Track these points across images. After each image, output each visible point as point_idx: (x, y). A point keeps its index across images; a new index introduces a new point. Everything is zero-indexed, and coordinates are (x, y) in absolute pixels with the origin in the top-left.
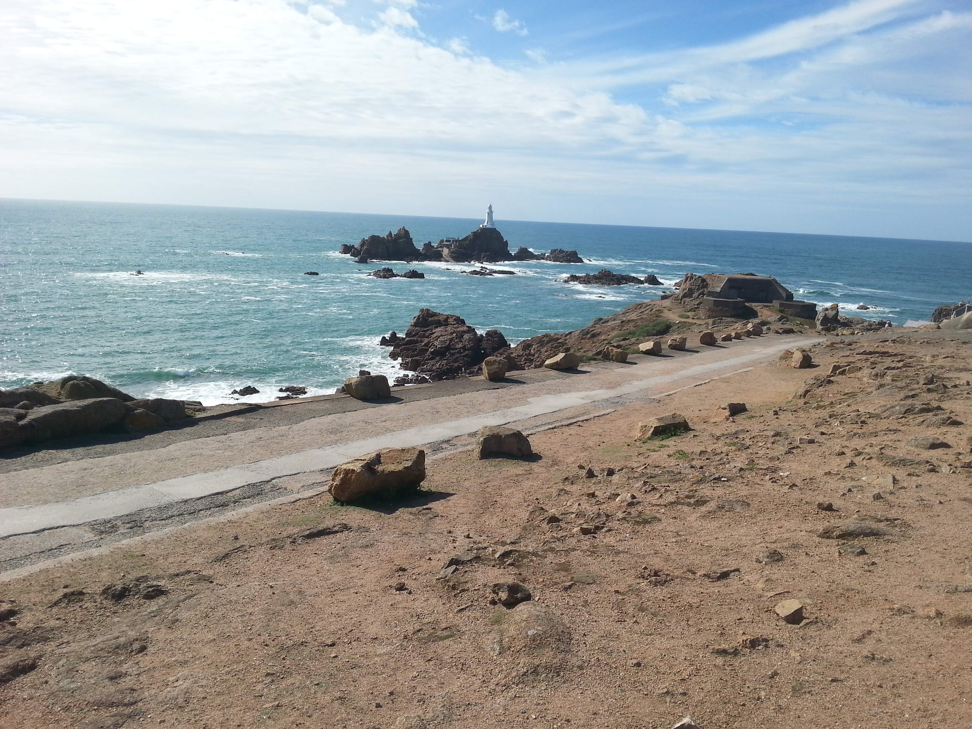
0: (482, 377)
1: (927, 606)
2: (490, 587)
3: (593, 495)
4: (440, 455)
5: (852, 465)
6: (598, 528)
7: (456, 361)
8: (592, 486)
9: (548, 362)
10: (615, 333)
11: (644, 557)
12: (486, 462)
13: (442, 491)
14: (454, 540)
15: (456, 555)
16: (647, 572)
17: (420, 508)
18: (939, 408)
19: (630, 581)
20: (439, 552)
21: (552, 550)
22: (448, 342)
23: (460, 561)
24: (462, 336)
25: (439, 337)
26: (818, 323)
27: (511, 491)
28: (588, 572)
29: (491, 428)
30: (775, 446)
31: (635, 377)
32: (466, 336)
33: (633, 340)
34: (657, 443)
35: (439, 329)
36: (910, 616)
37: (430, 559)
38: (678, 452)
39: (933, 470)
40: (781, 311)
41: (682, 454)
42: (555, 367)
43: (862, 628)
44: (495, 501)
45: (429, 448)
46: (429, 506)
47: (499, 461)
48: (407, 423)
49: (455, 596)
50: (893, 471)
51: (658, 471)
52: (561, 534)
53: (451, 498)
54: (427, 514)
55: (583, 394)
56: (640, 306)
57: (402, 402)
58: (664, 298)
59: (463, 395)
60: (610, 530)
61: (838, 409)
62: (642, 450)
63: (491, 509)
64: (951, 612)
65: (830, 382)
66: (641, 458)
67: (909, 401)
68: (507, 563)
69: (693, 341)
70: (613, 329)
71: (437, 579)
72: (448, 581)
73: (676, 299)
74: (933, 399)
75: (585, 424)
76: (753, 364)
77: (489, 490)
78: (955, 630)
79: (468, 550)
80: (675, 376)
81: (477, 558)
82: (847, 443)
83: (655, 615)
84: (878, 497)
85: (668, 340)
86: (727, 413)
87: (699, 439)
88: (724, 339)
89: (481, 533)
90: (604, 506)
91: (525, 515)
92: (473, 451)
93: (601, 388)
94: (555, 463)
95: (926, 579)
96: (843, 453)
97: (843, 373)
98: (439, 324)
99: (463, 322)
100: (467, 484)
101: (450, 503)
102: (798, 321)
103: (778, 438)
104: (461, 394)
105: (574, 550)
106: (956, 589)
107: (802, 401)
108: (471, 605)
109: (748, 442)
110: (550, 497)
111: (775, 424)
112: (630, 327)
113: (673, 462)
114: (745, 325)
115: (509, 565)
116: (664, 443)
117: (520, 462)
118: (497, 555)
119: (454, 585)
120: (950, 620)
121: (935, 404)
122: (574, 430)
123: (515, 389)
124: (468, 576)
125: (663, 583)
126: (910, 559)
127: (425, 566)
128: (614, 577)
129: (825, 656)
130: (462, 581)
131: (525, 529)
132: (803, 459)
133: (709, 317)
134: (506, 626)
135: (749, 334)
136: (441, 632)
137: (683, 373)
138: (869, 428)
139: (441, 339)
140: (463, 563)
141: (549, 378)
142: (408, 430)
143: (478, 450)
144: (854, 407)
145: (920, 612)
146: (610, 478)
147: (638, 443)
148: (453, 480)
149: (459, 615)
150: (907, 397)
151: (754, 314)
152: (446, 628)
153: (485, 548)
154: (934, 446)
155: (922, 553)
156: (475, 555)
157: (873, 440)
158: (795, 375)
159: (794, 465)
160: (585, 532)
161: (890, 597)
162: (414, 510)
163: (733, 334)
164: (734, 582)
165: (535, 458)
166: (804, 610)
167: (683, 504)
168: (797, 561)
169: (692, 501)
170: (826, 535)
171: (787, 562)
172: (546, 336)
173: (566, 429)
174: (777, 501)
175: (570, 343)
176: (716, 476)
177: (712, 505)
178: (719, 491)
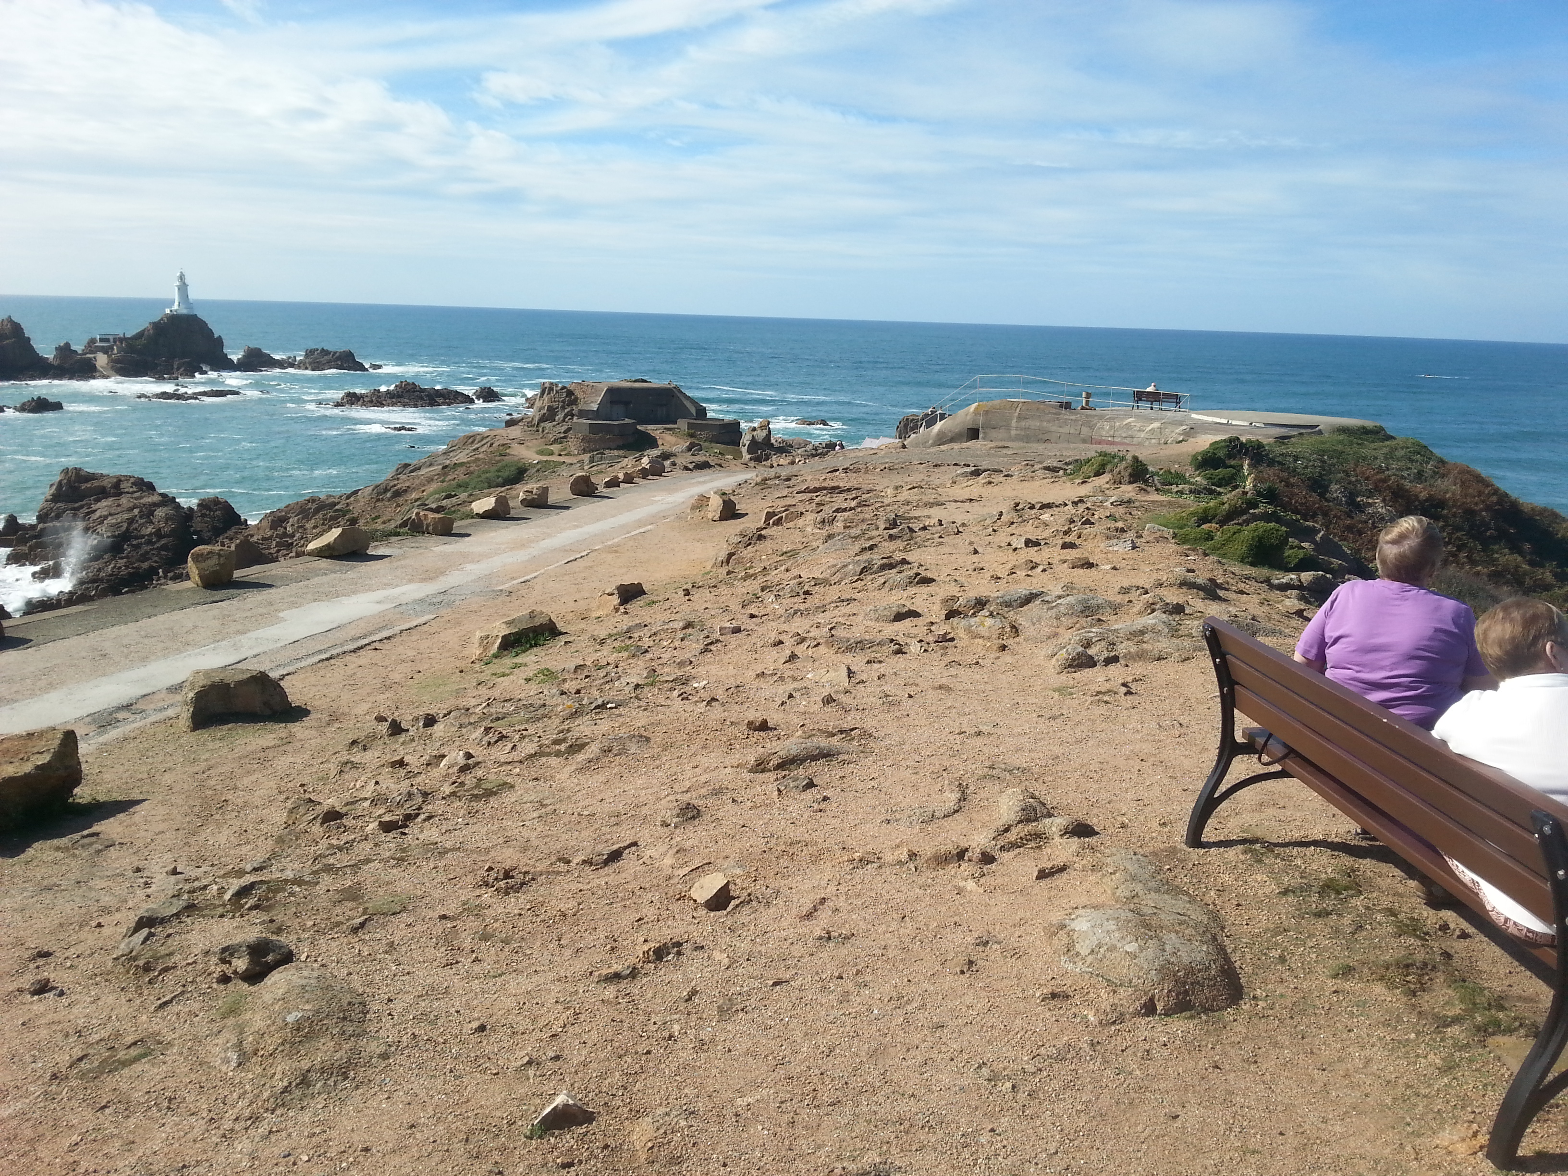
0: (188, 584)
1: (898, 846)
2: (215, 953)
3: (401, 763)
4: (113, 734)
5: (793, 657)
6: (408, 818)
7: (144, 558)
8: (399, 748)
9: (311, 546)
10: (431, 488)
11: (487, 850)
12: (204, 735)
13: (119, 799)
14: (146, 883)
15: (147, 911)
16: (493, 874)
17: (76, 836)
18: (904, 562)
19: (465, 894)
20: (118, 910)
21: (328, 869)
22: (125, 525)
23: (157, 918)
24: (152, 513)
25: (106, 517)
26: (744, 450)
27: (253, 778)
28: (394, 894)
29: (207, 673)
30: (686, 643)
31: (467, 558)
32: (160, 513)
33: (462, 497)
34: (508, 661)
35: (104, 503)
36: (875, 865)
37: (99, 925)
38: (541, 672)
39: (899, 652)
40: (692, 436)
41: (548, 674)
42: (326, 553)
43: (812, 896)
44: (225, 800)
45: (90, 723)
46: (95, 828)
47: (229, 729)
48: (42, 683)
49: (150, 982)
50: (847, 659)
51: (510, 707)
52: (345, 837)
53: (138, 808)
54: (91, 844)
55: (380, 594)
56: (471, 439)
57: (29, 644)
58: (510, 423)
59: (153, 619)
60: (430, 818)
61: (774, 576)
62: (482, 677)
63: (217, 817)
64: (927, 849)
65: (761, 538)
66: (483, 690)
67: (867, 556)
68: (246, 907)
69: (560, 491)
70: (427, 482)
71: (114, 959)
72: (135, 959)
73: (530, 424)
74: (893, 549)
75: (387, 645)
76: (653, 519)
77: (212, 782)
78: (934, 873)
79: (174, 896)
80: (532, 552)
81: (190, 908)
82: (785, 627)
83: (506, 942)
84: (829, 700)
85: (520, 492)
86: (615, 600)
87: (573, 647)
88: (608, 485)
89: (199, 860)
90: (419, 779)
91: (278, 817)
92: (177, 718)
93: (411, 581)
94: (334, 718)
95: (894, 809)
96: (781, 642)
97: (778, 522)
98: (102, 493)
99: (151, 487)
100: (168, 779)
101: (137, 818)
102: (717, 448)
103: (690, 630)
104: (150, 617)
105: (368, 861)
106: (933, 816)
107: (724, 570)
108: (183, 993)
109: (646, 642)
110: (324, 779)
111: (686, 610)
112: (458, 475)
113: (533, 689)
114: (639, 460)
115: (250, 909)
116: (519, 660)
117: (270, 725)
118: (227, 897)
119: (148, 963)
120: (927, 862)
121: (898, 556)
122: (366, 657)
123: (254, 598)
124: (173, 943)
125: (519, 888)
126: (873, 783)
127: (89, 939)
128: (437, 894)
129: (763, 949)
130: (163, 953)
131: (280, 840)
132: (726, 659)
133: (585, 451)
134: (248, 1015)
135: (644, 474)
136: (124, 1052)
137: (546, 544)
138: (813, 601)
139: (111, 520)
140: (163, 921)
141: (316, 573)
142: (46, 696)
143: (186, 714)
144: (795, 572)
145: (888, 857)
146: (429, 731)
147: (477, 667)
148: (140, 776)
149: (160, 1015)
150: (863, 550)
151: (652, 443)
152: (135, 1043)
153: (205, 887)
154: (899, 617)
155: (889, 772)
156: (185, 904)
157: (821, 618)
158: (715, 531)
159: (714, 669)
160: (387, 827)
161: (850, 843)
162: (64, 841)
163: (621, 476)
164: (629, 863)
165: (297, 714)
166: (732, 887)
167: (549, 754)
168: (720, 814)
169: (563, 747)
170: (760, 767)
171: (706, 817)
172: (313, 500)
173: (352, 658)
174: (690, 728)
175: (356, 509)
176: (600, 702)
177: (593, 750)
178: (604, 726)
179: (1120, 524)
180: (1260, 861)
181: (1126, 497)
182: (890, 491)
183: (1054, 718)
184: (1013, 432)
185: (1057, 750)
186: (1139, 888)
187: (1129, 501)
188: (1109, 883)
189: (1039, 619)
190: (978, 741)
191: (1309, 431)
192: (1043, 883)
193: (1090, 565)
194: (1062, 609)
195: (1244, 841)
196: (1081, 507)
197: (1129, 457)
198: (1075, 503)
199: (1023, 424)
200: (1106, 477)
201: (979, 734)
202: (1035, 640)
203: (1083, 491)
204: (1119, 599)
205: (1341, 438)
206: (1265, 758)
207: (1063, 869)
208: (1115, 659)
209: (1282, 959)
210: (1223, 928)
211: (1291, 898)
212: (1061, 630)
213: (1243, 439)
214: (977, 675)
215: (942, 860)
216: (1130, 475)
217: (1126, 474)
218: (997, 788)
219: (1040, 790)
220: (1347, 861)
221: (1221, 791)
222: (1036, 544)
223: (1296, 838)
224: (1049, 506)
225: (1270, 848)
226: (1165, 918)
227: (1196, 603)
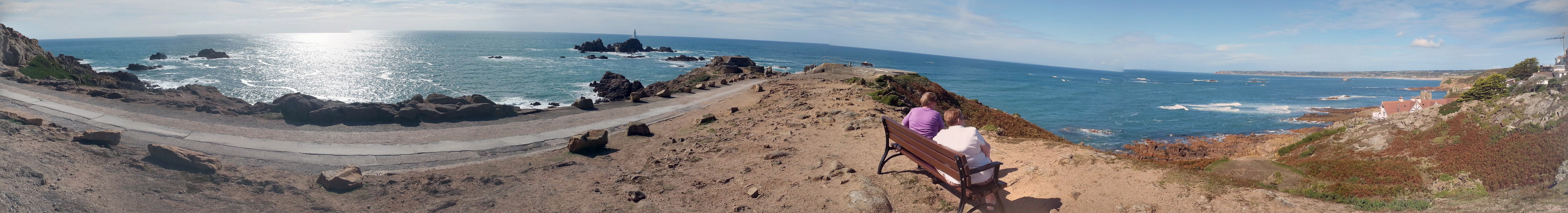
0: (629, 100)
1: (805, 176)
2: (628, 193)
3: (675, 150)
4: (614, 133)
5: (776, 128)
6: (676, 165)
7: (620, 93)
8: (674, 146)
9: (658, 94)
10: (687, 81)
11: (695, 176)
12: (630, 137)
13: (615, 149)
14: (617, 171)
16: (696, 183)
17: (604, 156)
18: (806, 103)
19: (688, 187)
20: (613, 175)
21: (656, 176)
22: (618, 85)
24: (624, 82)
25: (614, 83)
26: (765, 74)
27: (640, 149)
28: (671, 185)
29: (633, 122)
30: (748, 124)
31: (694, 99)
32: (626, 83)
33: (694, 83)
34: (703, 126)
35: (612, 81)
37: (609, 178)
38: (711, 129)
39: (804, 127)
40: (751, 70)
41: (713, 130)
42: (661, 96)
43: (780, 195)
44: (634, 153)
45: (609, 130)
46: (610, 154)
47: (636, 136)
48: (600, 119)
50: (791, 129)
51: (703, 138)
52: (660, 168)
53: (618, 152)
54: (608, 158)
55: (673, 107)
56: (696, 70)
57: (597, 110)
58: (706, 66)
59: (622, 108)
60: (681, 166)
61: (772, 107)
62: (696, 130)
63: (631, 158)
64: (813, 177)
65: (769, 96)
66: (696, 133)
67: (796, 102)
69: (718, 83)
70: (687, 79)
73: (711, 66)
74: (803, 100)
75: (674, 120)
76: (741, 91)
77: (632, 148)
78: (815, 183)
79: (621, 176)
80: (711, 98)
81: (625, 179)
82: (774, 120)
83: (698, 202)
84: (786, 140)
85: (708, 83)
86: (731, 112)
87: (719, 123)
88: (730, 82)
90: (679, 155)
91: (645, 160)
92: (625, 132)
93: (680, 104)
94: (660, 137)
95: (804, 167)
96: (773, 124)
97: (773, 93)
98: (614, 78)
99: (624, 77)
100: (624, 146)
101: (618, 154)
102: (758, 73)
103: (750, 120)
105: (665, 175)
106: (814, 168)
107: (759, 105)
108: (623, 200)
109: (738, 123)
110: (656, 152)
111: (749, 115)
112: (694, 78)
113: (709, 134)
114: (737, 76)
115: (638, 182)
116: (705, 126)
117: (645, 136)
118: (632, 178)
120: (813, 180)
121: (804, 102)
122: (668, 122)
123: (644, 105)
125: (702, 187)
126: (797, 162)
127: (606, 181)
128: (681, 186)
129: (767, 209)
131: (645, 166)
132: (759, 128)
133: (724, 73)
134: (636, 209)
135: (739, 79)
137: (714, 96)
138: (782, 113)
139: (616, 83)
140: (619, 181)
141: (658, 100)
142: (601, 122)
143: (627, 131)
144: (777, 106)
146: (682, 143)
147: (695, 127)
148: (618, 144)
150: (795, 100)
151: (741, 71)
153: (628, 175)
154: (804, 118)
155: (801, 158)
157: (784, 118)
158: (757, 94)
159: (756, 131)
160: (670, 167)
161: (791, 179)
163: (734, 80)
164: (731, 183)
165: (651, 135)
166: (759, 191)
167: (712, 152)
168: (756, 171)
169: (715, 150)
170: (767, 158)
171: (752, 171)
172: (659, 83)
173: (664, 122)
174: (749, 147)
175: (669, 85)
176: (726, 138)
177: (723, 151)
178: (727, 145)
179: (859, 95)
180: (895, 177)
181: (861, 88)
182: (802, 85)
183: (844, 143)
184: (832, 71)
185: (845, 151)
186: (867, 185)
187: (861, 89)
188: (859, 184)
189: (840, 118)
190: (825, 149)
192: (843, 185)
193: (853, 105)
194: (846, 115)
195: (891, 172)
196: (850, 90)
197: (861, 79)
198: (848, 89)
200: (856, 83)
201: (826, 147)
202: (839, 123)
203: (850, 86)
204: (860, 113)
205: (910, 76)
206: (896, 150)
207: (847, 181)
208: (859, 128)
209: (901, 200)
210: (887, 194)
211: (903, 185)
212: (846, 121)
213: (887, 76)
214: (825, 132)
215: (817, 179)
216: (862, 83)
217: (860, 83)
218: (830, 161)
219: (841, 161)
220: (915, 175)
221: (886, 159)
222: (839, 99)
223: (903, 170)
224: (842, 90)
225: (898, 173)
226: (873, 192)
227: (878, 114)
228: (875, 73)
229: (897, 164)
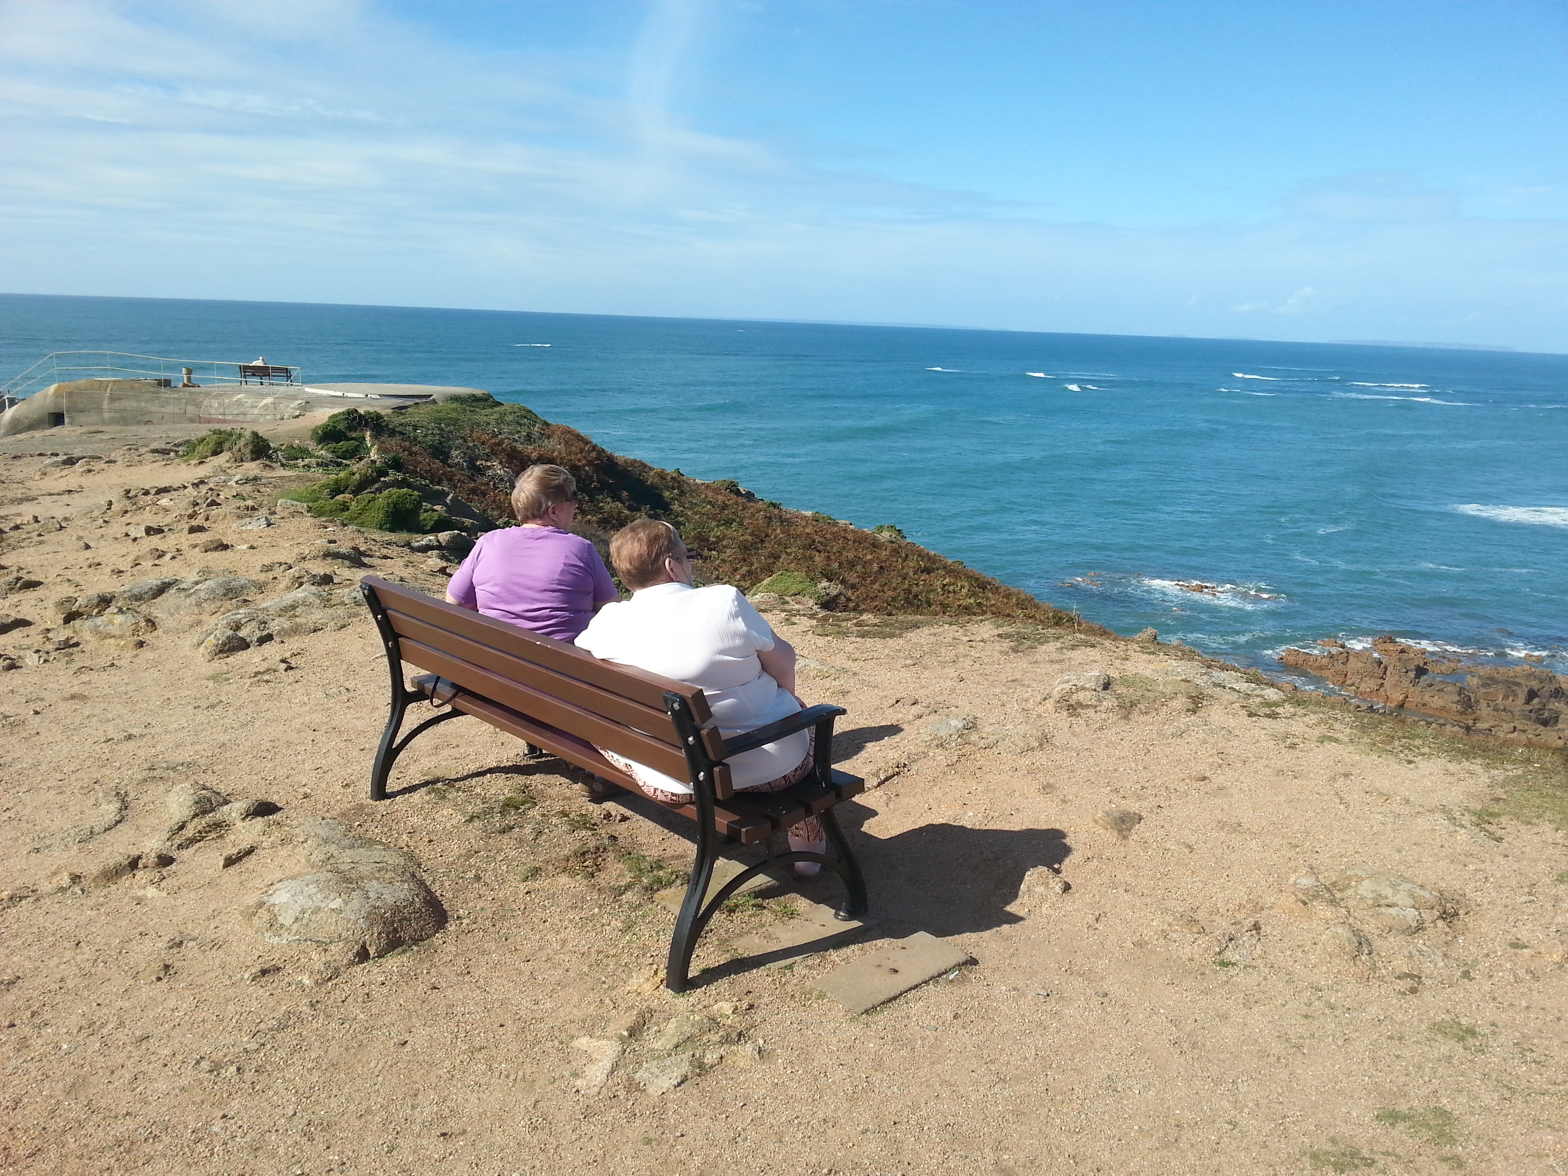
1: (55, 874)
36: (30, 899)
39: (12, 667)
64: (91, 867)
78: (105, 891)
95: (42, 835)
106: (91, 832)
120: (94, 881)
126: (8, 814)
145: (46, 887)
155: (27, 798)
179: (250, 503)
180: (444, 797)
181: (251, 474)
183: (213, 706)
184: (106, 415)
185: (223, 738)
186: (333, 849)
187: (255, 479)
188: (302, 852)
189: (178, 608)
190: (131, 745)
191: (424, 400)
192: (231, 870)
193: (225, 547)
194: (202, 595)
195: (426, 784)
196: (204, 489)
197: (248, 434)
198: (196, 485)
199: (117, 404)
200: (225, 456)
201: (129, 737)
202: (179, 632)
203: (202, 472)
204: (262, 577)
205: (455, 405)
206: (436, 701)
207: (250, 851)
208: (269, 638)
209: (478, 878)
210: (419, 865)
211: (477, 823)
212: (203, 618)
213: (361, 411)
214: (115, 676)
215: (112, 874)
216: (252, 452)
217: (247, 451)
218: (162, 788)
219: (211, 780)
220: (520, 780)
221: (398, 740)
222: (159, 531)
223: (473, 768)
224: (165, 490)
225: (451, 783)
226: (364, 869)
227: (343, 572)
228: (309, 404)
229: (446, 752)
